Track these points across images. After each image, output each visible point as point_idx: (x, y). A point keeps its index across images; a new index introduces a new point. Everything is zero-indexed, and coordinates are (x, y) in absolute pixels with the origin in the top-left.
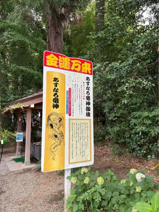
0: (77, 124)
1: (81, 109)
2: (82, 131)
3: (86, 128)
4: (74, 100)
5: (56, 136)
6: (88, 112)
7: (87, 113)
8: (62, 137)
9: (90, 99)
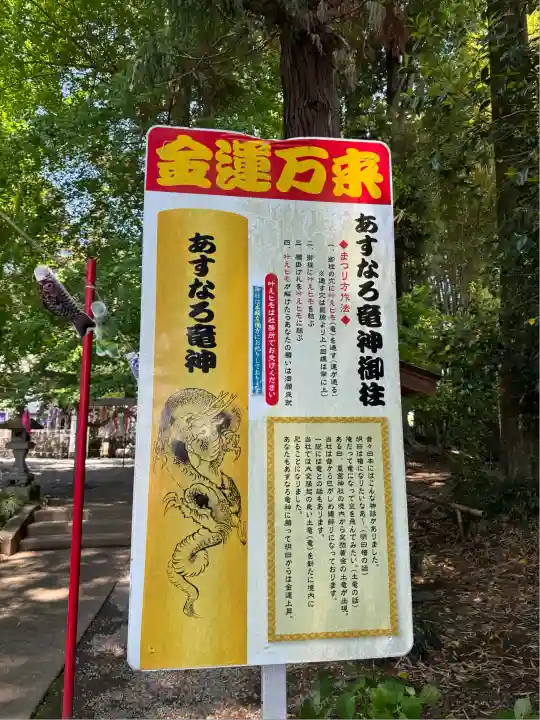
0: (313, 444)
1: (329, 372)
2: (340, 476)
3: (361, 461)
4: (293, 328)
5: (202, 500)
6: (368, 383)
7: (364, 390)
8: (231, 505)
9: (378, 319)
